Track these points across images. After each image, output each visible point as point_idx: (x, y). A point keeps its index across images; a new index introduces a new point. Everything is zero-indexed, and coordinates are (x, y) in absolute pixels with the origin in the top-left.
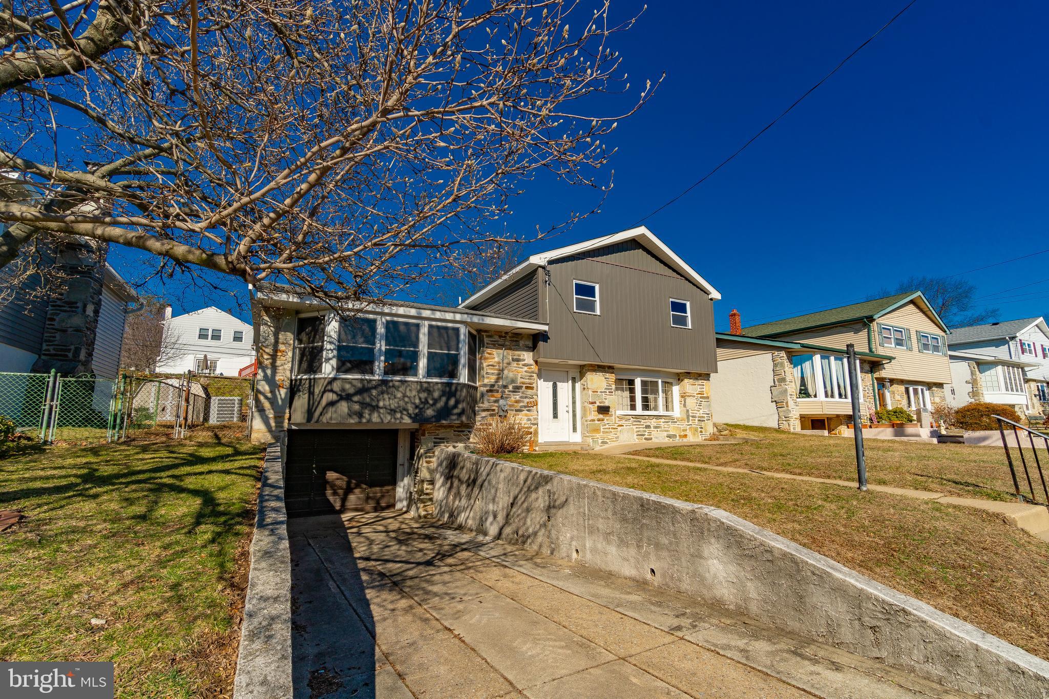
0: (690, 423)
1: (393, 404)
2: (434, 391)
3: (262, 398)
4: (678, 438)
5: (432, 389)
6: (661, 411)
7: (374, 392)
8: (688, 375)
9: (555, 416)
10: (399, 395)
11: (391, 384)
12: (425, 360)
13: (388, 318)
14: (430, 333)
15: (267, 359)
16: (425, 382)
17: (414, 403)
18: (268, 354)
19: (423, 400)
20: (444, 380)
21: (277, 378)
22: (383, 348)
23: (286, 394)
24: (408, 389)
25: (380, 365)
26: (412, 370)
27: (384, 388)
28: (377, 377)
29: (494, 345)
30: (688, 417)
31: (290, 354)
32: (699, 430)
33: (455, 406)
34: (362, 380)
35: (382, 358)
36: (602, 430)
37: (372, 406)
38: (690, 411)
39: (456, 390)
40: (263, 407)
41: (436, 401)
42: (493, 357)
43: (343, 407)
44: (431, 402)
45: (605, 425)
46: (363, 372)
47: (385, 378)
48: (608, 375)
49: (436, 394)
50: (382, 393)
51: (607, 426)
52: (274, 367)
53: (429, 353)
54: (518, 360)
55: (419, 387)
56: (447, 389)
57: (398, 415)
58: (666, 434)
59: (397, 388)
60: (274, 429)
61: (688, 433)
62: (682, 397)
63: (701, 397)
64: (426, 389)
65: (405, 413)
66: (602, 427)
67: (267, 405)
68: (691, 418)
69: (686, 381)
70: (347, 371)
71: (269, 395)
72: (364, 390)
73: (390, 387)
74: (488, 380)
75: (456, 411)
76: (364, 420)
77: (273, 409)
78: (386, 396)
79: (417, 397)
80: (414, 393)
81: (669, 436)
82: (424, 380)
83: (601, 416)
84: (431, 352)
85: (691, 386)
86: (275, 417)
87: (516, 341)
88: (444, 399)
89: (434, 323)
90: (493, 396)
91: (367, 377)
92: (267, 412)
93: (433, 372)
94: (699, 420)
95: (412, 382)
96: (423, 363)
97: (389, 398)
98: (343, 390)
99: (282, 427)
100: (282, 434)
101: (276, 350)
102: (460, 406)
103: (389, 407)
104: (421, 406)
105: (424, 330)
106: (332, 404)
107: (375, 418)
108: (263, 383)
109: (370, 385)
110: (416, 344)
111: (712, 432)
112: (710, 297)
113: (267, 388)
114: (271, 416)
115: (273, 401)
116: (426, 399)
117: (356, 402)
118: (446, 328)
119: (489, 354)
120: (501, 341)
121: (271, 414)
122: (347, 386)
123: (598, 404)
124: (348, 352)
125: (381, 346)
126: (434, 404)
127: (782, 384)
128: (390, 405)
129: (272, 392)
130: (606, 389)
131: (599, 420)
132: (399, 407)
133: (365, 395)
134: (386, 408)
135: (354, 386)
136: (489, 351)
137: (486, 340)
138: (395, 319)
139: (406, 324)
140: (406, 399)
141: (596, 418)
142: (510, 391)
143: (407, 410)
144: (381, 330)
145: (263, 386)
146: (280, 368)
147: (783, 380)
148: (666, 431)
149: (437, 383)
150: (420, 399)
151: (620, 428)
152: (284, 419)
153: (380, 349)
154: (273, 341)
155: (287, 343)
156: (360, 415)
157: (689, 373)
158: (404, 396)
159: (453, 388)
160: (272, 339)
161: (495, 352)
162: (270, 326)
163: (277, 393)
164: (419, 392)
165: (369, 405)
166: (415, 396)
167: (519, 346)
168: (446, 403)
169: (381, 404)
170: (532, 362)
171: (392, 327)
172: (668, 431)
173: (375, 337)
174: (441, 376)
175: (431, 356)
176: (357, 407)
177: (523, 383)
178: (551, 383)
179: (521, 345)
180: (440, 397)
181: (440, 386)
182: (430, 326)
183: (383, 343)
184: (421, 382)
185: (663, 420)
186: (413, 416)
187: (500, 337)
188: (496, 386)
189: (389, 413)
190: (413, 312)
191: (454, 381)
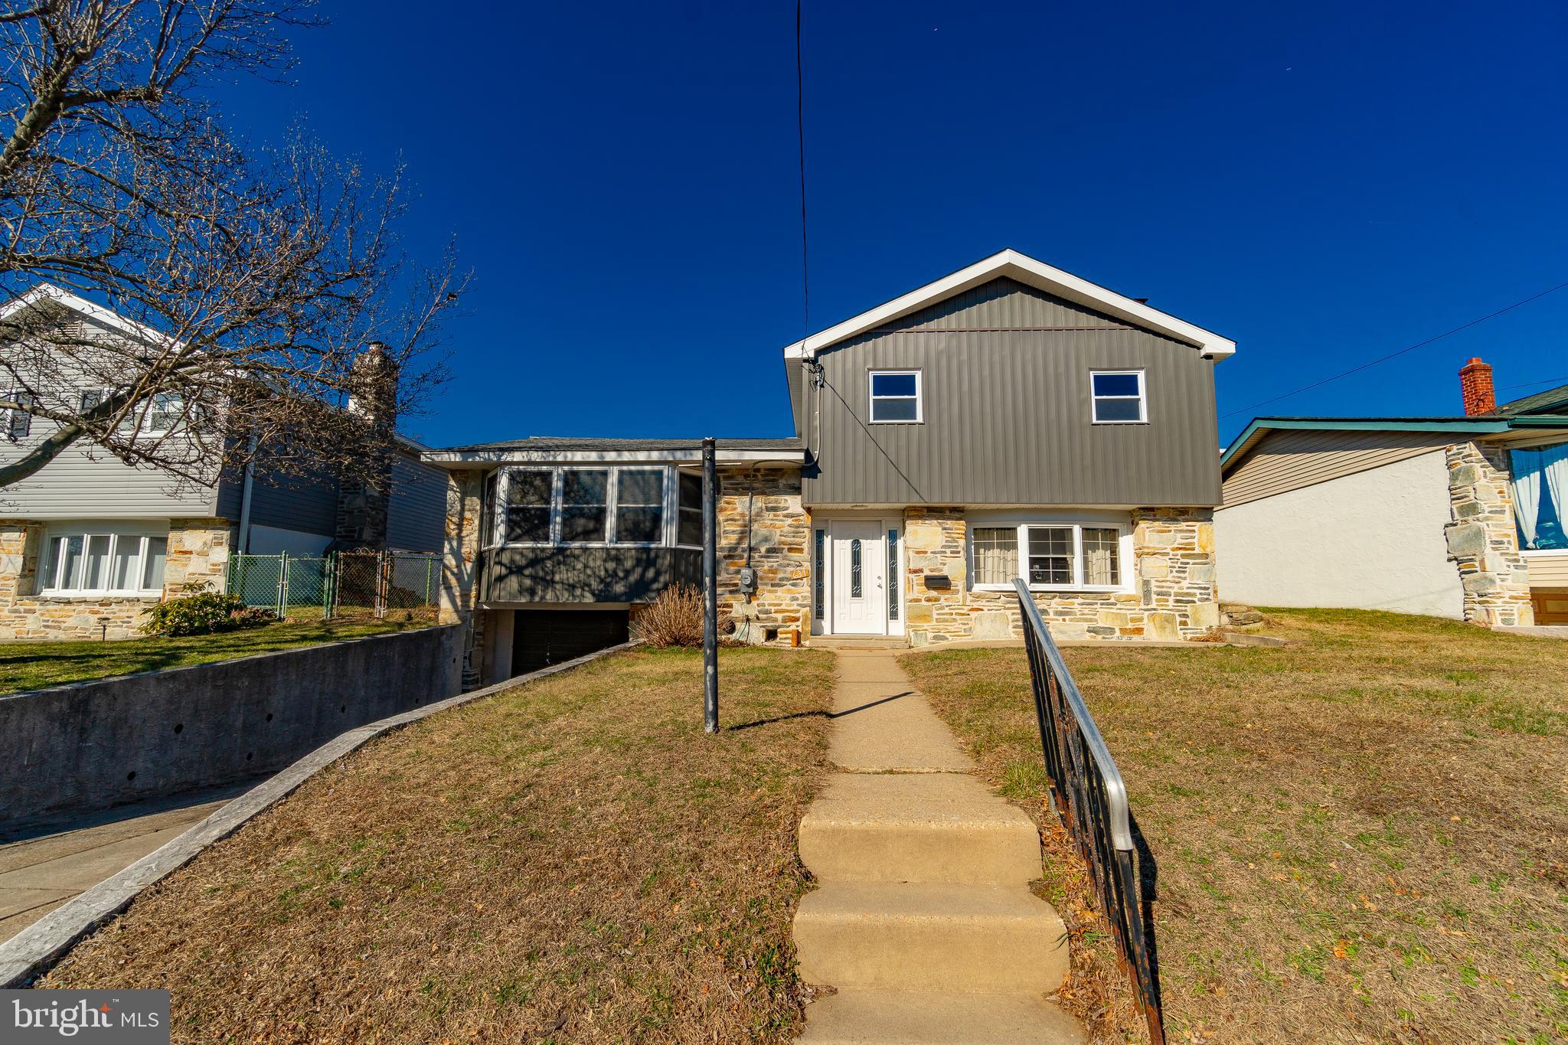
0: (1154, 605)
1: (571, 577)
2: (626, 559)
3: (448, 573)
4: (1118, 633)
5: (622, 557)
6: (1077, 584)
7: (549, 564)
8: (1149, 513)
9: (857, 593)
10: (579, 566)
11: (568, 552)
12: (614, 519)
13: (566, 468)
14: (620, 482)
15: (453, 530)
16: (613, 549)
17: (599, 577)
18: (454, 523)
19: (610, 572)
20: (639, 545)
21: (463, 551)
22: (559, 507)
23: (472, 568)
24: (590, 559)
25: (556, 527)
26: (597, 532)
27: (561, 558)
28: (551, 545)
29: (736, 489)
30: (1147, 594)
31: (477, 522)
32: (1178, 619)
33: (655, 579)
34: (533, 550)
35: (558, 519)
36: (935, 616)
37: (547, 581)
38: (1153, 583)
39: (657, 556)
40: (450, 584)
41: (627, 573)
42: (735, 507)
43: (513, 582)
44: (621, 574)
45: (942, 608)
46: (535, 539)
47: (561, 545)
48: (949, 523)
49: (629, 564)
50: (559, 563)
51: (947, 610)
52: (460, 538)
53: (619, 509)
54: (774, 509)
55: (604, 556)
56: (644, 556)
57: (578, 592)
58: (1085, 625)
59: (577, 557)
60: (460, 608)
61: (1146, 624)
62: (1139, 556)
63: (1183, 556)
64: (617, 557)
65: (586, 588)
66: (935, 612)
67: (453, 581)
68: (1154, 597)
69: (1143, 525)
70: (516, 539)
71: (455, 570)
72: (536, 561)
73: (568, 556)
74: (726, 542)
75: (655, 586)
76: (537, 599)
77: (459, 586)
78: (562, 567)
79: (602, 567)
80: (599, 563)
81: (1093, 631)
82: (612, 545)
83: (933, 593)
84: (622, 508)
85: (1156, 535)
86: (461, 596)
87: (773, 480)
88: (639, 570)
89: (625, 468)
90: (734, 564)
91: (539, 545)
92: (454, 590)
93: (624, 534)
94: (1177, 601)
95: (596, 549)
96: (610, 523)
97: (567, 570)
98: (512, 561)
99: (469, 607)
100: (469, 615)
101: (462, 518)
102: (662, 579)
103: (566, 582)
104: (609, 580)
105: (613, 479)
106: (500, 578)
107: (549, 596)
108: (450, 556)
109: (544, 555)
110: (602, 498)
111: (1215, 623)
112: (1203, 352)
113: (454, 562)
114: (457, 594)
115: (459, 577)
116: (615, 571)
117: (526, 576)
118: (642, 473)
119: (728, 503)
120: (747, 483)
121: (457, 592)
122: (517, 557)
123: (927, 573)
124: (518, 515)
125: (556, 504)
126: (626, 577)
127: (1470, 518)
128: (568, 579)
129: (458, 566)
130: (943, 547)
131: (928, 600)
132: (580, 581)
133: (538, 568)
134: (563, 583)
135: (526, 557)
136: (726, 498)
137: (723, 483)
138: (575, 468)
139: (590, 473)
140: (589, 572)
141: (922, 597)
142: (762, 557)
143: (589, 585)
144: (557, 484)
145: (449, 560)
146: (467, 539)
147: (1471, 509)
148: (1086, 620)
149: (629, 549)
150: (606, 570)
151: (974, 614)
152: (470, 598)
153: (556, 508)
154: (459, 508)
155: (474, 509)
156: (532, 592)
157: (1152, 509)
158: (586, 566)
159: (653, 554)
160: (458, 506)
161: (736, 499)
162: (455, 492)
163: (463, 567)
164: (605, 561)
165: (543, 579)
166: (599, 567)
167: (777, 487)
168: (643, 575)
169: (557, 578)
170: (801, 511)
171: (572, 477)
172: (1091, 620)
173: (550, 494)
174: (634, 539)
175: (621, 515)
176: (528, 582)
177: (783, 543)
178: (849, 542)
179: (781, 485)
180: (634, 568)
181: (633, 552)
182: (621, 473)
183: (560, 499)
184: (607, 549)
185: (1080, 600)
186: (596, 592)
187: (746, 476)
188: (740, 550)
189: (566, 590)
190: (593, 456)
191: (653, 546)
